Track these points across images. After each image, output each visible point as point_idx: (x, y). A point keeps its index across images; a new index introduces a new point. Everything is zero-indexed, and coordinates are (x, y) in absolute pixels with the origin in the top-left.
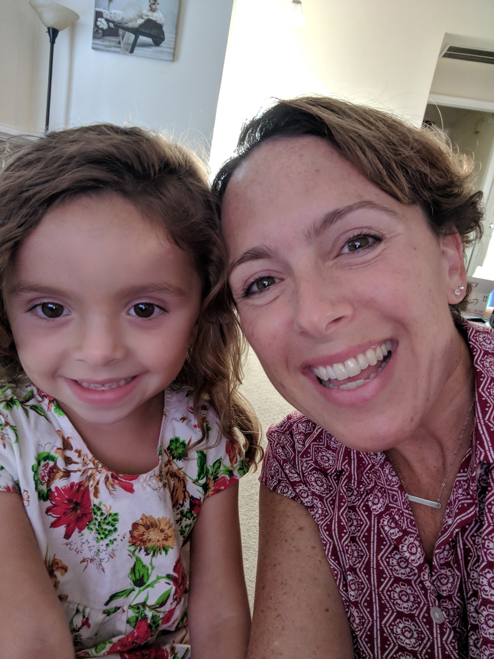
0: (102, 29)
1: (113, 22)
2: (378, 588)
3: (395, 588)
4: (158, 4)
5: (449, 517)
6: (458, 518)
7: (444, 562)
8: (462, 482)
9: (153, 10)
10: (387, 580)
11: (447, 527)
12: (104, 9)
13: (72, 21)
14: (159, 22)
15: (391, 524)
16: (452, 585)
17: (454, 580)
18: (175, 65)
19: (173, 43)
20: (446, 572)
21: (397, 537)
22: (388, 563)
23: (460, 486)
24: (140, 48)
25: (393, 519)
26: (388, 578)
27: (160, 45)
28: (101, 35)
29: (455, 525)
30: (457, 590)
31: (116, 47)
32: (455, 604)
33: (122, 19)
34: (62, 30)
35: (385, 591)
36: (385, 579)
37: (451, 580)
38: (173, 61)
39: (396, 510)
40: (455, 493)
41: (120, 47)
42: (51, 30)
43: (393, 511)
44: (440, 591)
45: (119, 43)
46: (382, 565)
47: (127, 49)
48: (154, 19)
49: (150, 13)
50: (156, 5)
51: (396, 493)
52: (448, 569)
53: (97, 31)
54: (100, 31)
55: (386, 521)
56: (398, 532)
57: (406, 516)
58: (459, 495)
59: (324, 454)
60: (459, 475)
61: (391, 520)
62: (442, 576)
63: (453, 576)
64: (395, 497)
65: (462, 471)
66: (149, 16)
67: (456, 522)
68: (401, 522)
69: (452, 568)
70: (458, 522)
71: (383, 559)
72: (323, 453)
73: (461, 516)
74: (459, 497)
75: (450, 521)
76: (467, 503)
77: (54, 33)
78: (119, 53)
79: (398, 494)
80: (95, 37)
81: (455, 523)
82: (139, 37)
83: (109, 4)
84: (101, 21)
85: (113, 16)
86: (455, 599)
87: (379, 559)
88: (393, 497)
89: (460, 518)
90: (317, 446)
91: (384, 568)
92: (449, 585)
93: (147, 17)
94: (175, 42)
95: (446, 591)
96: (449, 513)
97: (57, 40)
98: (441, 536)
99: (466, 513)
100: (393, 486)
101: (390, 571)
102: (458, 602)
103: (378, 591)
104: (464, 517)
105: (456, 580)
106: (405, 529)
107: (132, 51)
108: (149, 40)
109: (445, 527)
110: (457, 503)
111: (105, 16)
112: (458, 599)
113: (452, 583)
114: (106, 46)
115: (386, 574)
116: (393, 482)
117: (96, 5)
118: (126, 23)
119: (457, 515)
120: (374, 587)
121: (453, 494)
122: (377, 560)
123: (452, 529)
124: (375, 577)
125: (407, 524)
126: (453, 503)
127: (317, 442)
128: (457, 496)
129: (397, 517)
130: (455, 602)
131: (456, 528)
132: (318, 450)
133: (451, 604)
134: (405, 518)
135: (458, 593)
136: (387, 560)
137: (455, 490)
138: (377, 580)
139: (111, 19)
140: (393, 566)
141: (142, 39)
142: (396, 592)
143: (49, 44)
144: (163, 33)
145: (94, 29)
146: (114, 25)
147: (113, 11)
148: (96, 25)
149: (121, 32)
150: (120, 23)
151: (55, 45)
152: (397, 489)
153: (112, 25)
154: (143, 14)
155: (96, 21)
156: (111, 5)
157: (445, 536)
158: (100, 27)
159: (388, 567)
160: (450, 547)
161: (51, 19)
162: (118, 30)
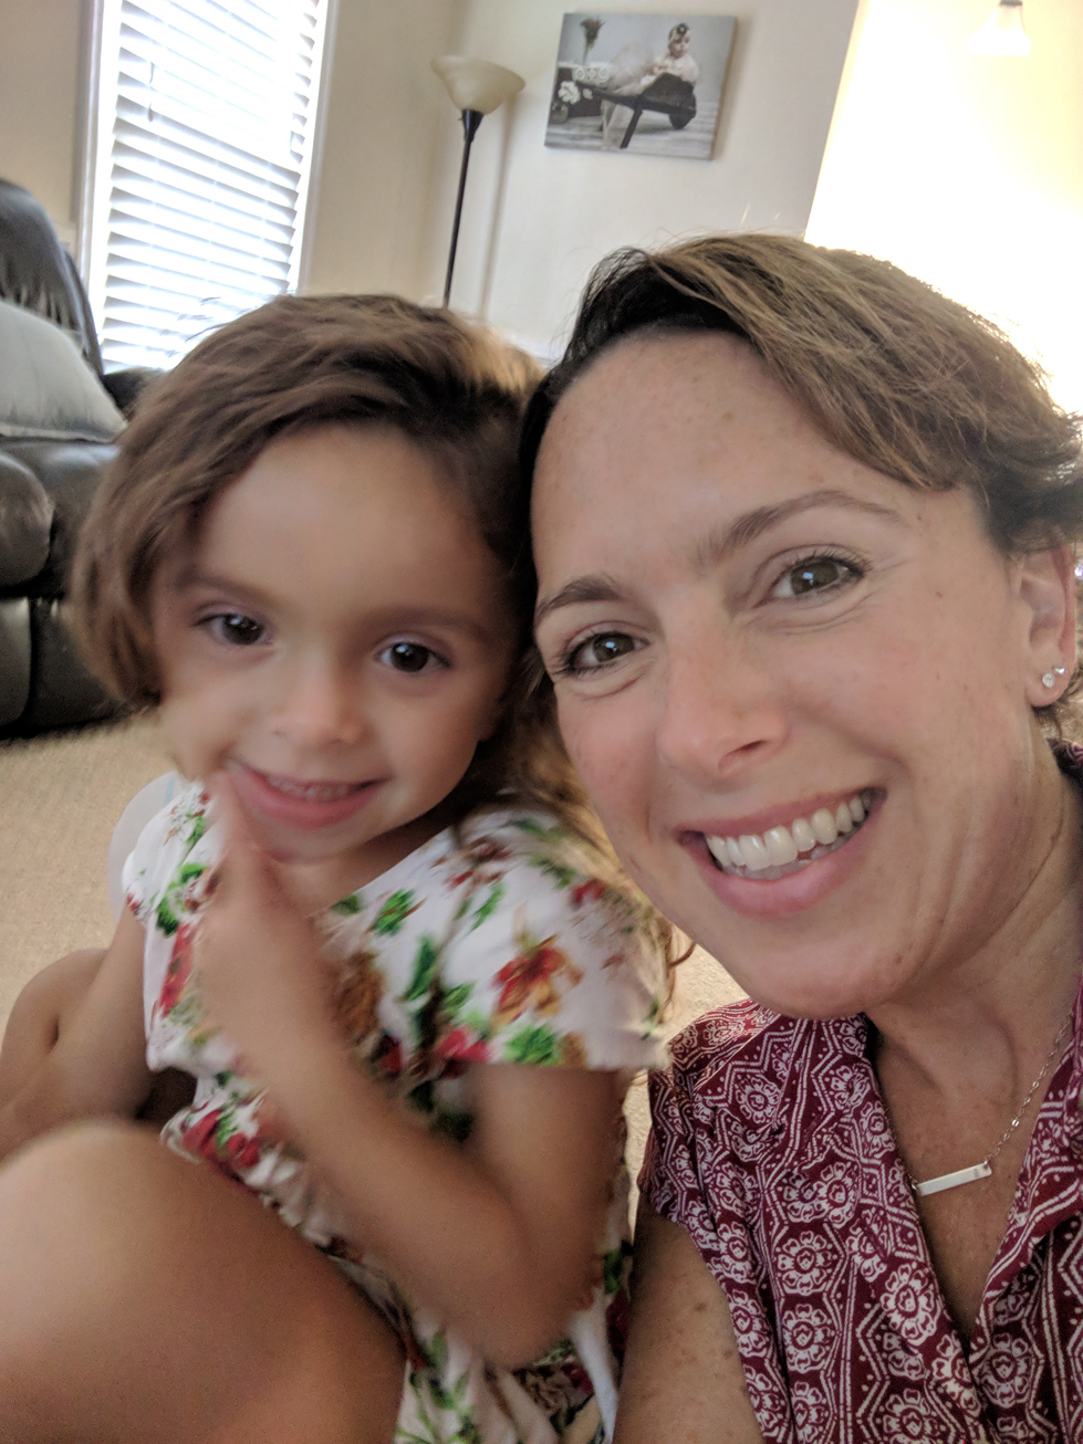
0: (568, 104)
1: (591, 87)
2: (854, 1410)
3: (891, 1406)
4: (687, 41)
5: (1022, 1209)
6: (1037, 1210)
7: (1006, 1322)
8: (1051, 1123)
9: (675, 54)
10: (875, 1388)
11: (1015, 1234)
12: (575, 62)
13: (509, 93)
14: (686, 78)
15: (865, 1247)
16: (1025, 1382)
17: (1029, 1368)
18: (714, 164)
19: (713, 120)
20: (1010, 1348)
21: (875, 1277)
22: (879, 1344)
23: (1047, 1134)
24: (643, 137)
25: (869, 1233)
26: (877, 1384)
27: (686, 127)
28: (566, 114)
29: (1032, 1227)
30: (1034, 1392)
31: (593, 137)
32: (1031, 1429)
33: (611, 79)
34: (488, 113)
35: (871, 1415)
36: (871, 1384)
37: (1022, 1368)
38: (711, 157)
39: (874, 1210)
40: (1035, 1149)
41: (601, 138)
42: (468, 113)
43: (867, 1216)
44: (994, 1396)
45: (601, 129)
46: (865, 1349)
47: (615, 141)
48: (675, 72)
49: (668, 62)
50: (683, 43)
51: (875, 1172)
52: (1016, 1341)
53: (558, 109)
54: (564, 109)
55: (856, 1240)
56: (878, 1265)
57: (891, 1222)
58: (1043, 1155)
59: (758, 1088)
60: (1046, 1105)
61: (865, 1238)
62: (1000, 1360)
63: (1027, 1357)
64: (874, 1181)
65: (1051, 1096)
66: (666, 67)
67: (1033, 1219)
68: (883, 1238)
69: (1027, 1340)
70: (1038, 1219)
71: (869, 1335)
72: (756, 1086)
73: (1045, 1205)
74: (1042, 1159)
75: (1022, 1219)
76: (1060, 1174)
77: (473, 120)
78: (597, 149)
79: (880, 1173)
80: (552, 122)
81: (1030, 1224)
82: (641, 113)
83: (586, 52)
84: (566, 88)
85: (592, 75)
86: (1031, 1416)
87: (859, 1335)
88: (869, 1182)
89: (1042, 1211)
90: (743, 1070)
91: (871, 1359)
92: (1018, 1381)
93: (662, 71)
94: (719, 118)
95: (1009, 1395)
96: (1020, 1199)
97: (479, 133)
98: (1003, 1255)
99: (1056, 1199)
100: (872, 1157)
101: (882, 1365)
102: (1037, 1422)
103: (854, 1419)
104: (1051, 1207)
105: (1033, 1366)
106: (892, 1254)
107: (625, 144)
108: (662, 118)
109: (1011, 1234)
110: (1038, 1173)
111: (576, 76)
112: (1037, 1416)
113: (1026, 1375)
114: (574, 138)
115: (873, 1374)
116: (873, 1147)
117: (561, 57)
118: (618, 87)
119: (1037, 1202)
120: (845, 1406)
121: (1031, 1152)
122: (855, 1340)
123: (1025, 1239)
124: (848, 1382)
125: (895, 1239)
126: (1029, 1176)
127: (744, 1060)
128: (1038, 1157)
129: (875, 1228)
130: (1031, 1422)
131: (1034, 1233)
132: (743, 1080)
133: (1022, 1428)
134: (890, 1225)
135: (1036, 1401)
136: (878, 1337)
137: (1035, 1142)
138: (852, 1390)
139: (586, 81)
140: (888, 1353)
141: (650, 117)
142: (894, 1415)
143: (462, 144)
144: (693, 103)
145: (552, 104)
146: (593, 94)
147: (593, 65)
148: (556, 97)
149: (606, 105)
150: (605, 89)
151: (474, 145)
152: (879, 1163)
153: (588, 94)
154: (655, 65)
155: (558, 87)
156: (591, 53)
157: (1010, 1257)
158: (566, 99)
159: (878, 1355)
160: (1021, 1287)
161: (468, 92)
162: (599, 103)
